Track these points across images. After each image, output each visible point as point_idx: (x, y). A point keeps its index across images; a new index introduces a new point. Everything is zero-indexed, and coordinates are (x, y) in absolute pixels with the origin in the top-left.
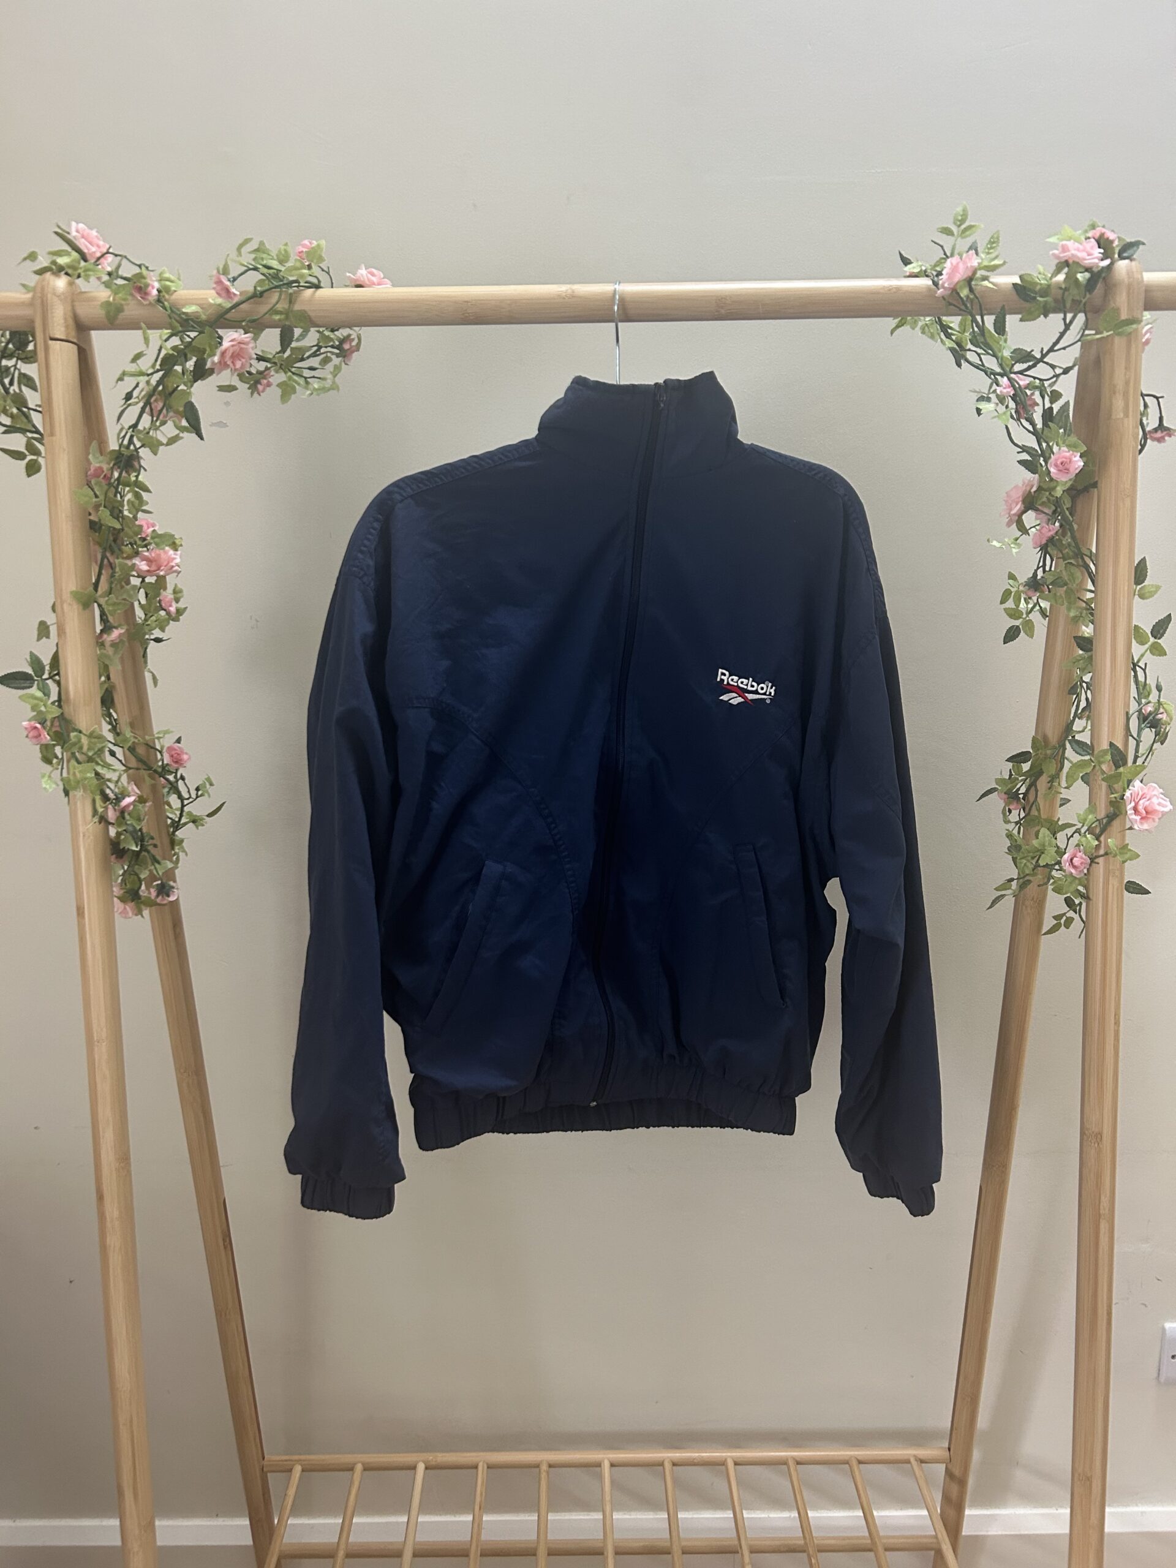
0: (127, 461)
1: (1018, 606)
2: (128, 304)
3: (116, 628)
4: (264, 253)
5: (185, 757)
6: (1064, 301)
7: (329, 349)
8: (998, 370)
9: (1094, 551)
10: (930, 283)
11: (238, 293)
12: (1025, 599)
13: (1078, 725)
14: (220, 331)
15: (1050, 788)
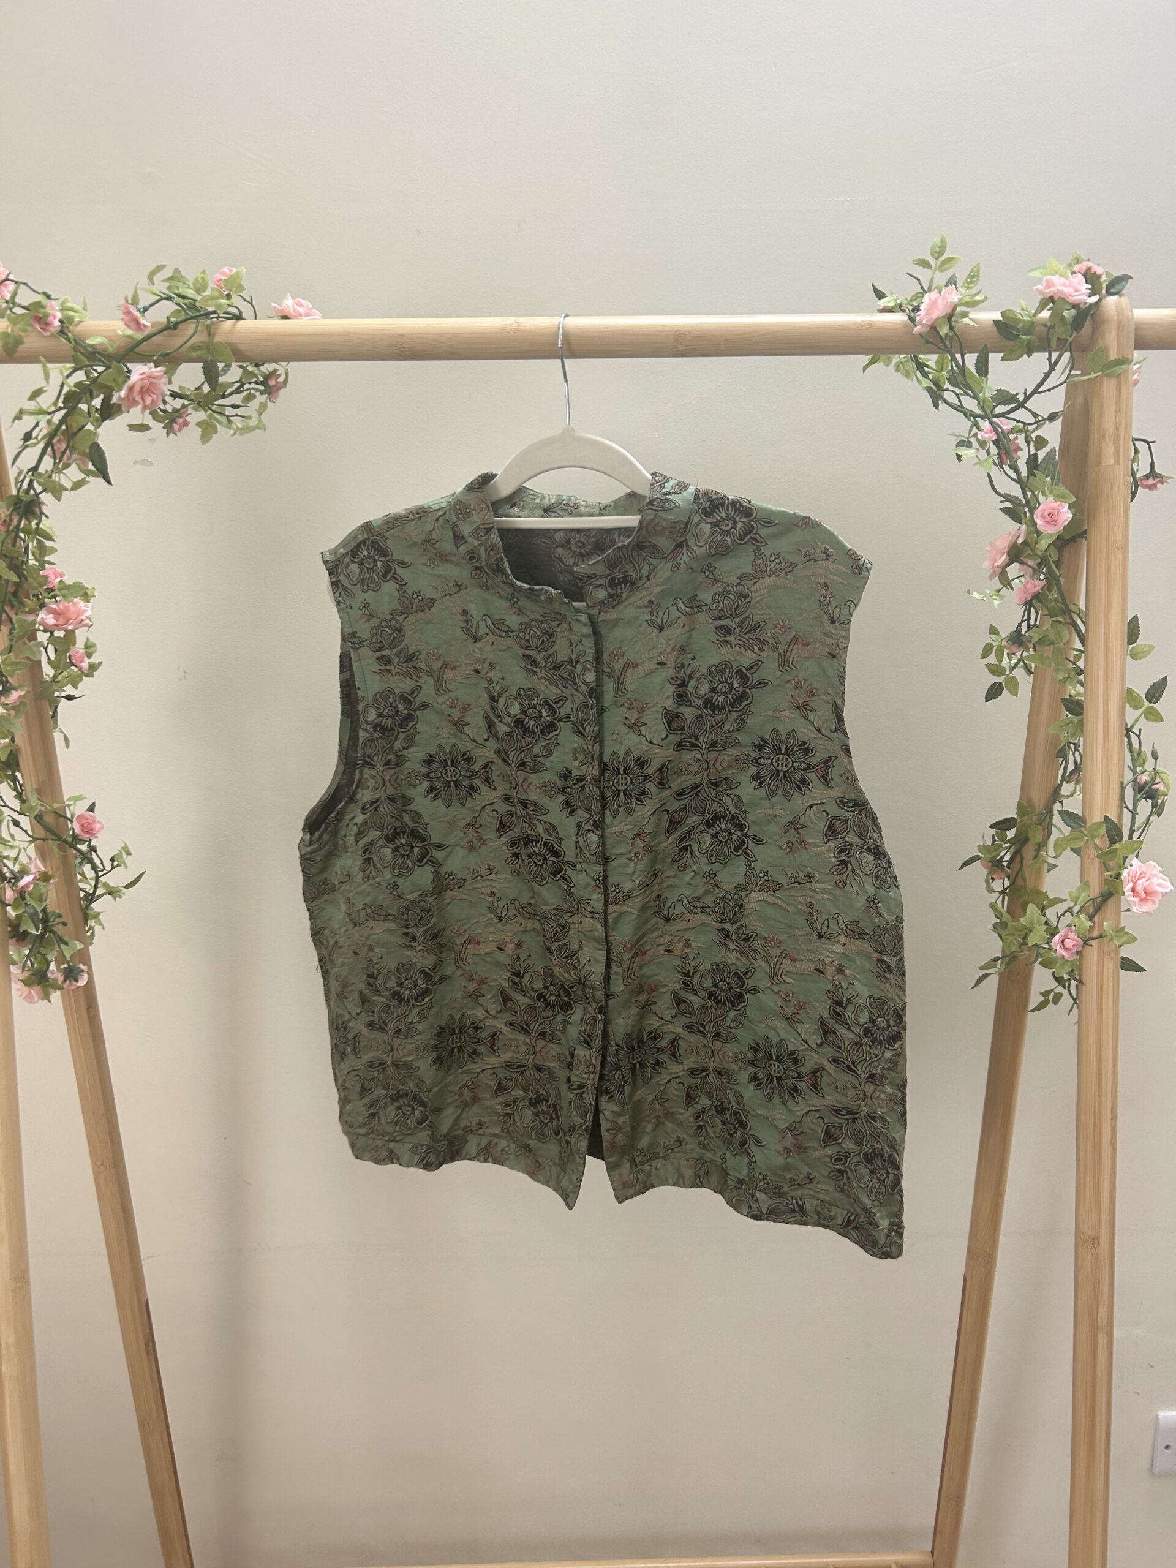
0: (28, 507)
1: (1000, 661)
2: (28, 336)
3: (15, 689)
4: (179, 281)
5: (97, 826)
6: (1048, 340)
7: (253, 385)
8: (978, 412)
9: (1083, 607)
10: (907, 318)
11: (149, 324)
12: (1008, 654)
13: (1066, 789)
14: (130, 365)
15: (1036, 857)
